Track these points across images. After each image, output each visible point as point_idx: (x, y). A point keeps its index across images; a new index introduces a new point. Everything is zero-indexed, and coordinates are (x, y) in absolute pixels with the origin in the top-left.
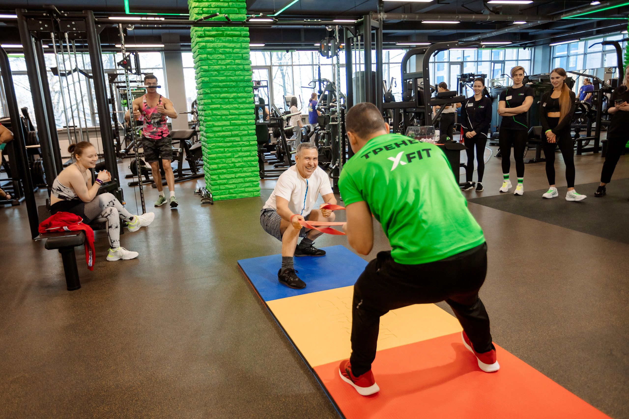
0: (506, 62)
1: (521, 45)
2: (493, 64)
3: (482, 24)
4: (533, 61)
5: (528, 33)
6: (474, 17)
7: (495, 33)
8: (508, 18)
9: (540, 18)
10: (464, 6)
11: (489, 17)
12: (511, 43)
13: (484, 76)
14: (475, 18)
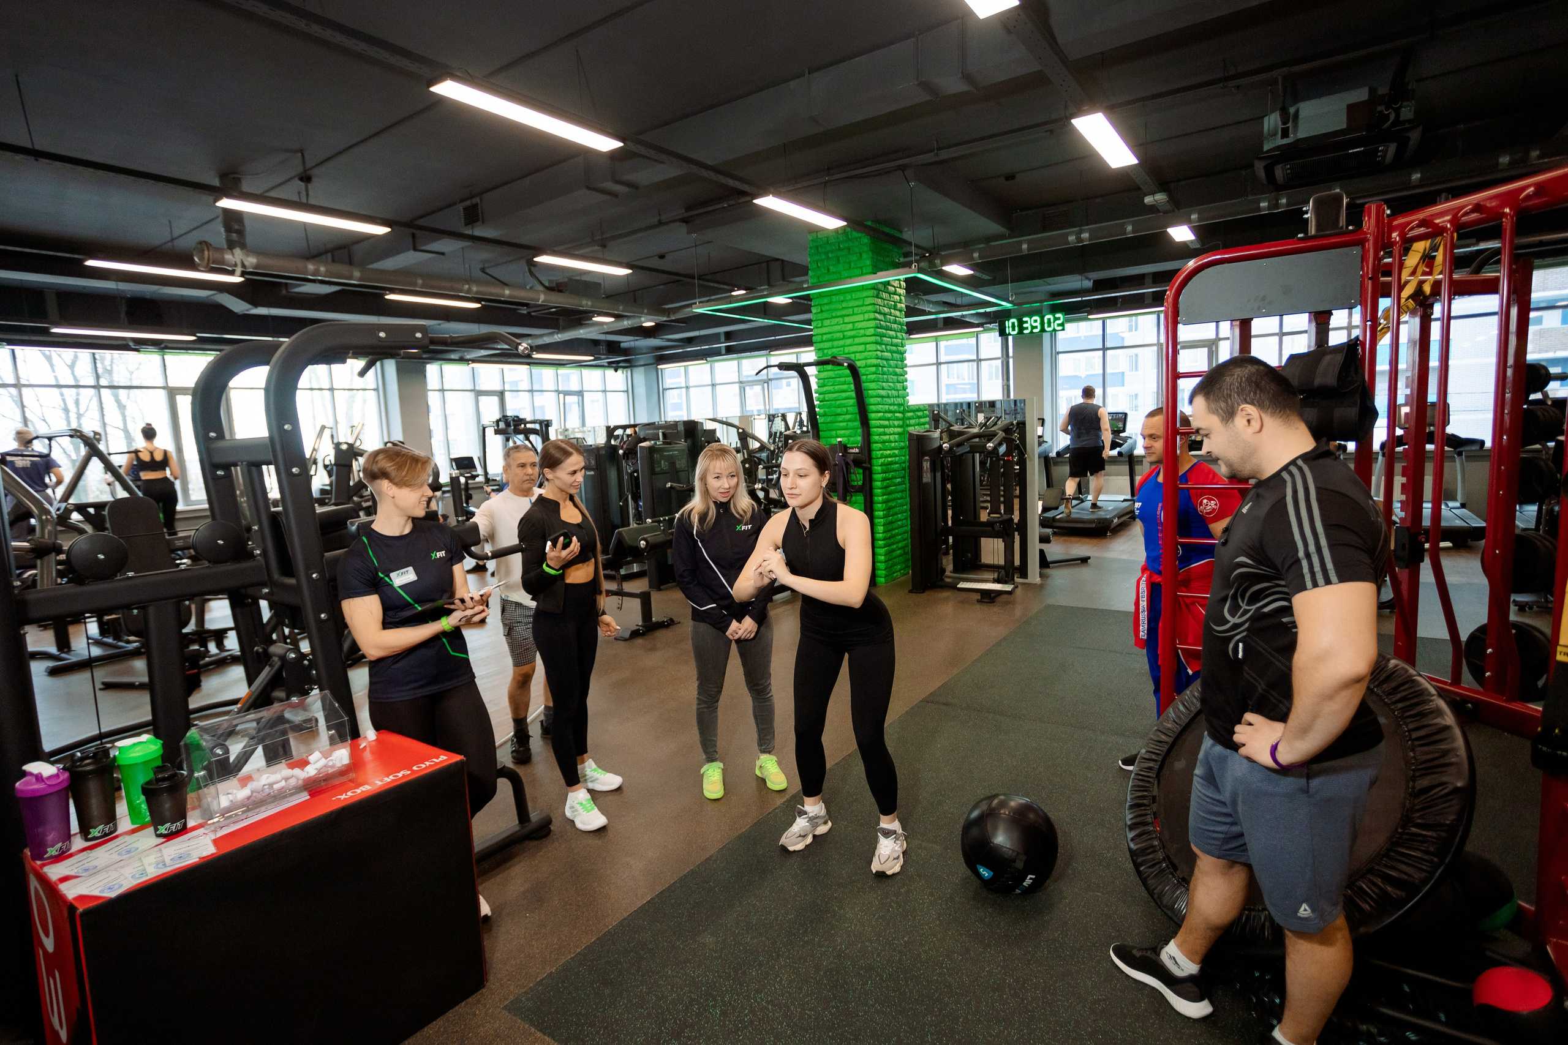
0: (585, 394)
1: (609, 363)
2: (561, 396)
3: (529, 313)
4: (630, 392)
5: (620, 342)
6: (507, 292)
7: (559, 336)
8: (584, 302)
9: (646, 311)
10: (488, 271)
11: (542, 298)
12: (592, 358)
13: (547, 424)
14: (510, 296)
